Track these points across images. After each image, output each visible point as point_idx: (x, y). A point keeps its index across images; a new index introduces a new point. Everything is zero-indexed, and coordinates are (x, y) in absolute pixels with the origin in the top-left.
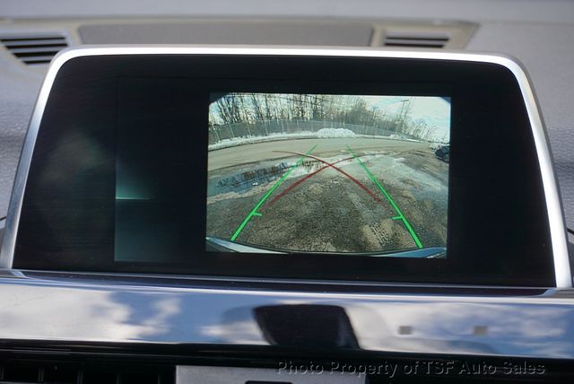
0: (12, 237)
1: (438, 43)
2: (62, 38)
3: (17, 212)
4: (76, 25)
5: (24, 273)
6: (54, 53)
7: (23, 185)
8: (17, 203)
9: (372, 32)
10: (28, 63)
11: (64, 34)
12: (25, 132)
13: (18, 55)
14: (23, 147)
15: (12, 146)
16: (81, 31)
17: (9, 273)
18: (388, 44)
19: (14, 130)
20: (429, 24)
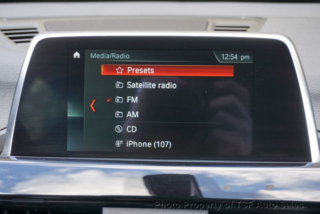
0: (10, 138)
1: (244, 29)
2: (36, 29)
3: (13, 124)
4: (44, 21)
5: (17, 158)
6: (32, 37)
7: (16, 109)
8: (13, 119)
9: (207, 23)
10: (17, 42)
11: (36, 27)
12: (16, 80)
13: (11, 38)
14: (16, 89)
15: (9, 88)
16: (45, 25)
17: (9, 158)
18: (216, 30)
19: (9, 79)
20: (238, 18)
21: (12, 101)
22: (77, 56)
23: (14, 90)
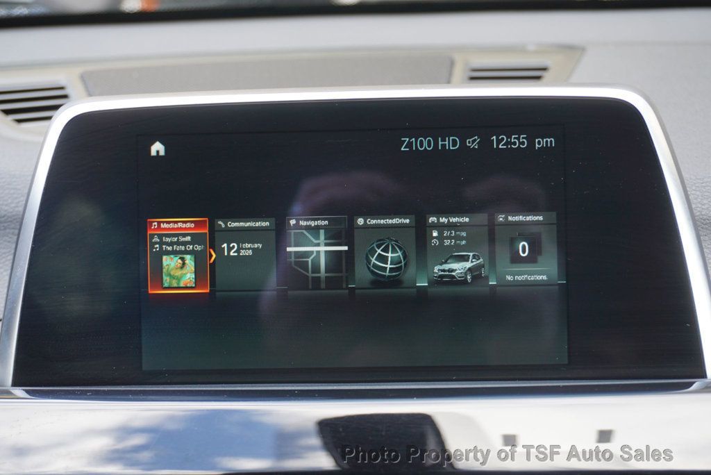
0: (10, 346)
1: (534, 75)
2: (62, 88)
3: (16, 314)
4: (79, 70)
5: (27, 392)
6: (56, 108)
7: (21, 278)
8: (15, 302)
9: (452, 64)
10: (19, 121)
11: (62, 83)
12: (21, 209)
13: (7, 112)
14: (20, 230)
15: (5, 229)
16: (83, 78)
17: (8, 393)
18: (473, 78)
19: (6, 208)
20: (520, 49)
21: (11, 257)
22: (158, 152)
23: (17, 231)
